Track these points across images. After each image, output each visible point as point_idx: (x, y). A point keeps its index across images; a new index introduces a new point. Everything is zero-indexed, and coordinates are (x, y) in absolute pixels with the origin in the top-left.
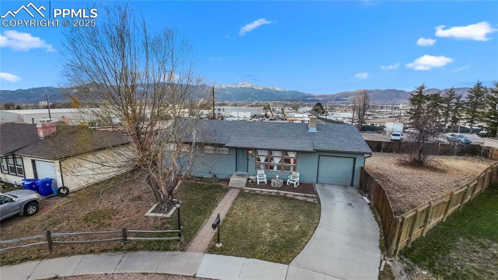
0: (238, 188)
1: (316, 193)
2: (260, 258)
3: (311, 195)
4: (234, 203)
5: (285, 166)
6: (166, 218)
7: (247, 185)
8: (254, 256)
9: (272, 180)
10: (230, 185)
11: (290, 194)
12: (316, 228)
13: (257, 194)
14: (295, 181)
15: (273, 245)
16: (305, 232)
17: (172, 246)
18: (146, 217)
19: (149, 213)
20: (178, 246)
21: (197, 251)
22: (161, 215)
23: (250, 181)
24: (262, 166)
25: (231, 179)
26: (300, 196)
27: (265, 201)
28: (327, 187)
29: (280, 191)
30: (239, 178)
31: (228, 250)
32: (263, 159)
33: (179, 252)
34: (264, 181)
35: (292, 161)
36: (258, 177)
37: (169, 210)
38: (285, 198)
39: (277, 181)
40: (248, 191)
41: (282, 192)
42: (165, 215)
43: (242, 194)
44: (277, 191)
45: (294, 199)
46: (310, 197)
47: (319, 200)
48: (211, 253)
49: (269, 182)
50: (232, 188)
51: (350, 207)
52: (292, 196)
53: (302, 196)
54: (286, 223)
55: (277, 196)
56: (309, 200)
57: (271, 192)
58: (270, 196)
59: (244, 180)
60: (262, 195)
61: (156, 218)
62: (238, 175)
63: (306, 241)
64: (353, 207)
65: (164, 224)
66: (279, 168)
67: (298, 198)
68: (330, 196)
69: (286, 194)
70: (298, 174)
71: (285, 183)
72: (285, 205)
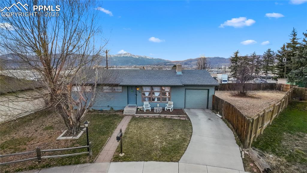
0: (131, 115)
1: (186, 114)
2: (156, 160)
3: (183, 116)
4: (129, 125)
5: (163, 98)
6: (75, 140)
7: (137, 112)
8: (151, 159)
9: (155, 108)
10: (124, 113)
11: (168, 116)
12: (191, 135)
13: (145, 118)
14: (170, 108)
15: (164, 150)
16: (184, 139)
17: (82, 160)
18: (58, 140)
19: (60, 137)
20: (87, 159)
21: (104, 161)
22: (71, 138)
23: (139, 110)
24: (146, 99)
25: (125, 109)
26: (175, 117)
27: (152, 121)
28: (192, 110)
29: (161, 115)
30: (131, 108)
31: (130, 158)
32: (147, 94)
33: (89, 164)
34: (149, 109)
35: (167, 94)
36: (144, 106)
37: (77, 133)
38: (165, 119)
39: (158, 108)
40: (138, 117)
41: (163, 115)
42: (74, 138)
43: (134, 118)
44: (159, 115)
45: (171, 119)
46: (182, 117)
47: (188, 118)
48: (116, 162)
49: (153, 110)
50: (126, 115)
51: (210, 121)
52: (170, 117)
53: (176, 117)
54: (170, 134)
55: (160, 118)
56: (182, 119)
57: (155, 116)
58: (155, 119)
59: (135, 110)
60: (149, 118)
61: (67, 140)
62: (129, 107)
63: (186, 144)
64: (212, 121)
65: (74, 144)
66: (159, 99)
67: (174, 118)
68: (195, 115)
69: (165, 116)
70: (172, 103)
71: (163, 109)
72: (166, 123)
